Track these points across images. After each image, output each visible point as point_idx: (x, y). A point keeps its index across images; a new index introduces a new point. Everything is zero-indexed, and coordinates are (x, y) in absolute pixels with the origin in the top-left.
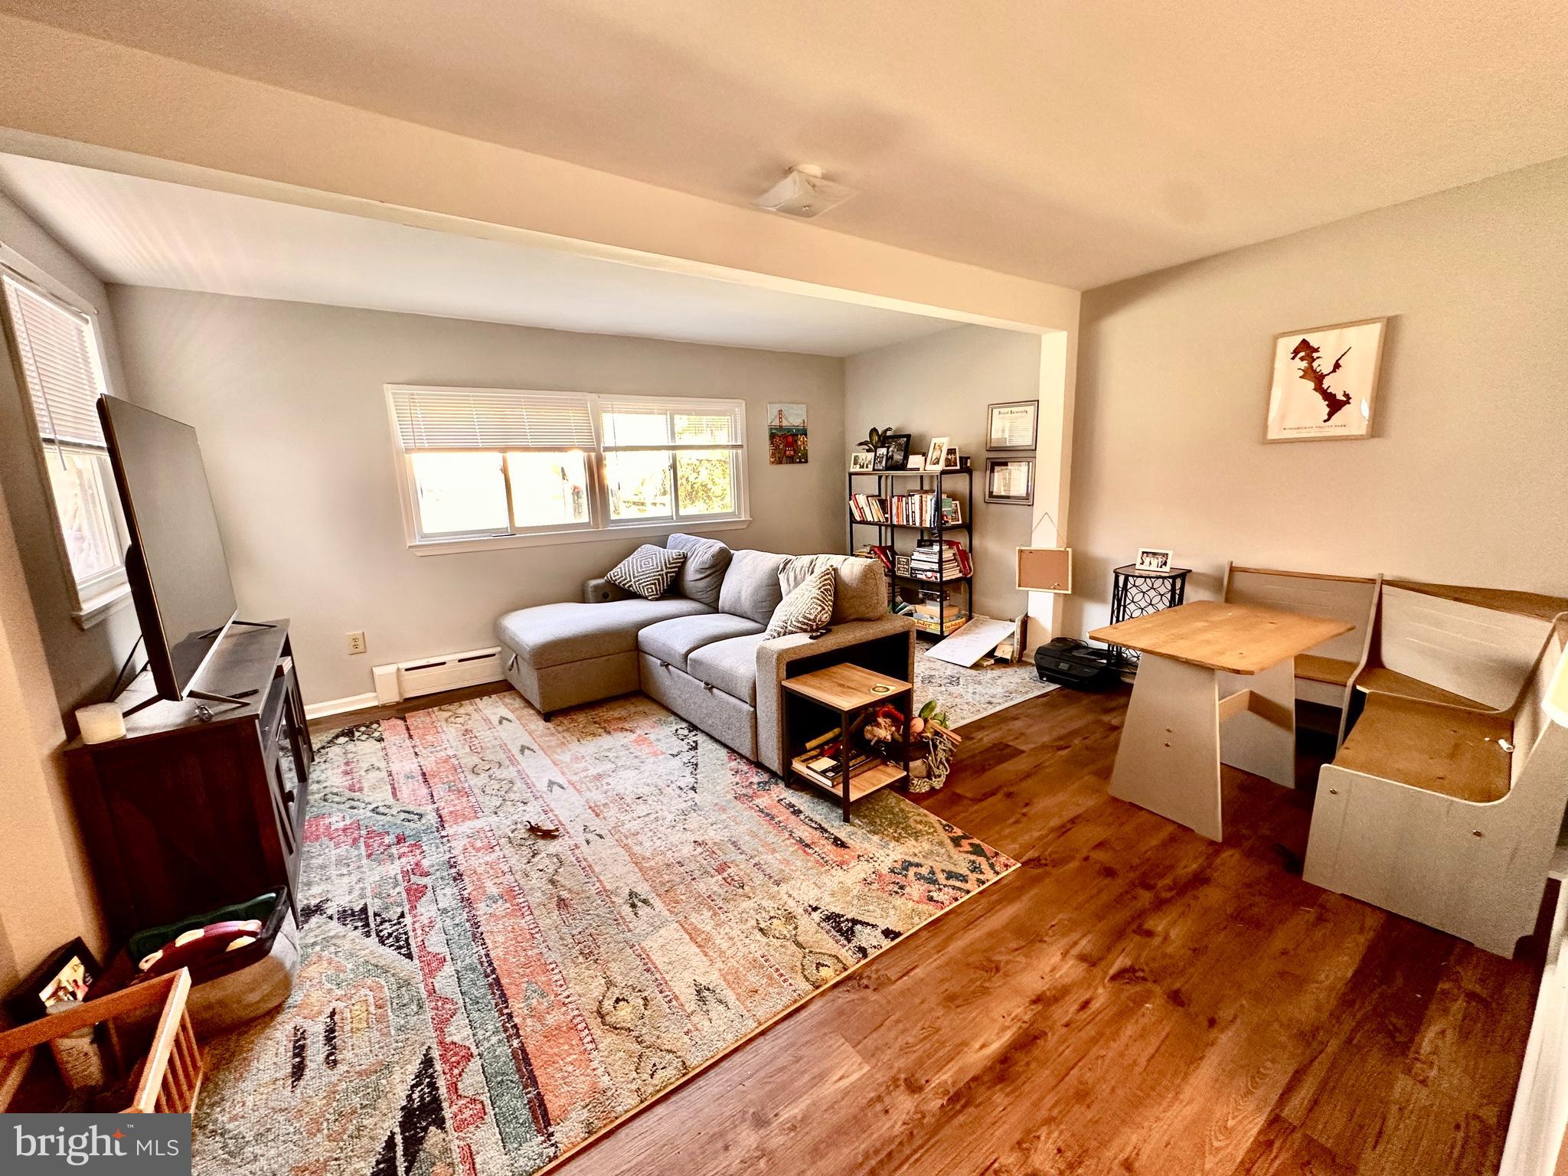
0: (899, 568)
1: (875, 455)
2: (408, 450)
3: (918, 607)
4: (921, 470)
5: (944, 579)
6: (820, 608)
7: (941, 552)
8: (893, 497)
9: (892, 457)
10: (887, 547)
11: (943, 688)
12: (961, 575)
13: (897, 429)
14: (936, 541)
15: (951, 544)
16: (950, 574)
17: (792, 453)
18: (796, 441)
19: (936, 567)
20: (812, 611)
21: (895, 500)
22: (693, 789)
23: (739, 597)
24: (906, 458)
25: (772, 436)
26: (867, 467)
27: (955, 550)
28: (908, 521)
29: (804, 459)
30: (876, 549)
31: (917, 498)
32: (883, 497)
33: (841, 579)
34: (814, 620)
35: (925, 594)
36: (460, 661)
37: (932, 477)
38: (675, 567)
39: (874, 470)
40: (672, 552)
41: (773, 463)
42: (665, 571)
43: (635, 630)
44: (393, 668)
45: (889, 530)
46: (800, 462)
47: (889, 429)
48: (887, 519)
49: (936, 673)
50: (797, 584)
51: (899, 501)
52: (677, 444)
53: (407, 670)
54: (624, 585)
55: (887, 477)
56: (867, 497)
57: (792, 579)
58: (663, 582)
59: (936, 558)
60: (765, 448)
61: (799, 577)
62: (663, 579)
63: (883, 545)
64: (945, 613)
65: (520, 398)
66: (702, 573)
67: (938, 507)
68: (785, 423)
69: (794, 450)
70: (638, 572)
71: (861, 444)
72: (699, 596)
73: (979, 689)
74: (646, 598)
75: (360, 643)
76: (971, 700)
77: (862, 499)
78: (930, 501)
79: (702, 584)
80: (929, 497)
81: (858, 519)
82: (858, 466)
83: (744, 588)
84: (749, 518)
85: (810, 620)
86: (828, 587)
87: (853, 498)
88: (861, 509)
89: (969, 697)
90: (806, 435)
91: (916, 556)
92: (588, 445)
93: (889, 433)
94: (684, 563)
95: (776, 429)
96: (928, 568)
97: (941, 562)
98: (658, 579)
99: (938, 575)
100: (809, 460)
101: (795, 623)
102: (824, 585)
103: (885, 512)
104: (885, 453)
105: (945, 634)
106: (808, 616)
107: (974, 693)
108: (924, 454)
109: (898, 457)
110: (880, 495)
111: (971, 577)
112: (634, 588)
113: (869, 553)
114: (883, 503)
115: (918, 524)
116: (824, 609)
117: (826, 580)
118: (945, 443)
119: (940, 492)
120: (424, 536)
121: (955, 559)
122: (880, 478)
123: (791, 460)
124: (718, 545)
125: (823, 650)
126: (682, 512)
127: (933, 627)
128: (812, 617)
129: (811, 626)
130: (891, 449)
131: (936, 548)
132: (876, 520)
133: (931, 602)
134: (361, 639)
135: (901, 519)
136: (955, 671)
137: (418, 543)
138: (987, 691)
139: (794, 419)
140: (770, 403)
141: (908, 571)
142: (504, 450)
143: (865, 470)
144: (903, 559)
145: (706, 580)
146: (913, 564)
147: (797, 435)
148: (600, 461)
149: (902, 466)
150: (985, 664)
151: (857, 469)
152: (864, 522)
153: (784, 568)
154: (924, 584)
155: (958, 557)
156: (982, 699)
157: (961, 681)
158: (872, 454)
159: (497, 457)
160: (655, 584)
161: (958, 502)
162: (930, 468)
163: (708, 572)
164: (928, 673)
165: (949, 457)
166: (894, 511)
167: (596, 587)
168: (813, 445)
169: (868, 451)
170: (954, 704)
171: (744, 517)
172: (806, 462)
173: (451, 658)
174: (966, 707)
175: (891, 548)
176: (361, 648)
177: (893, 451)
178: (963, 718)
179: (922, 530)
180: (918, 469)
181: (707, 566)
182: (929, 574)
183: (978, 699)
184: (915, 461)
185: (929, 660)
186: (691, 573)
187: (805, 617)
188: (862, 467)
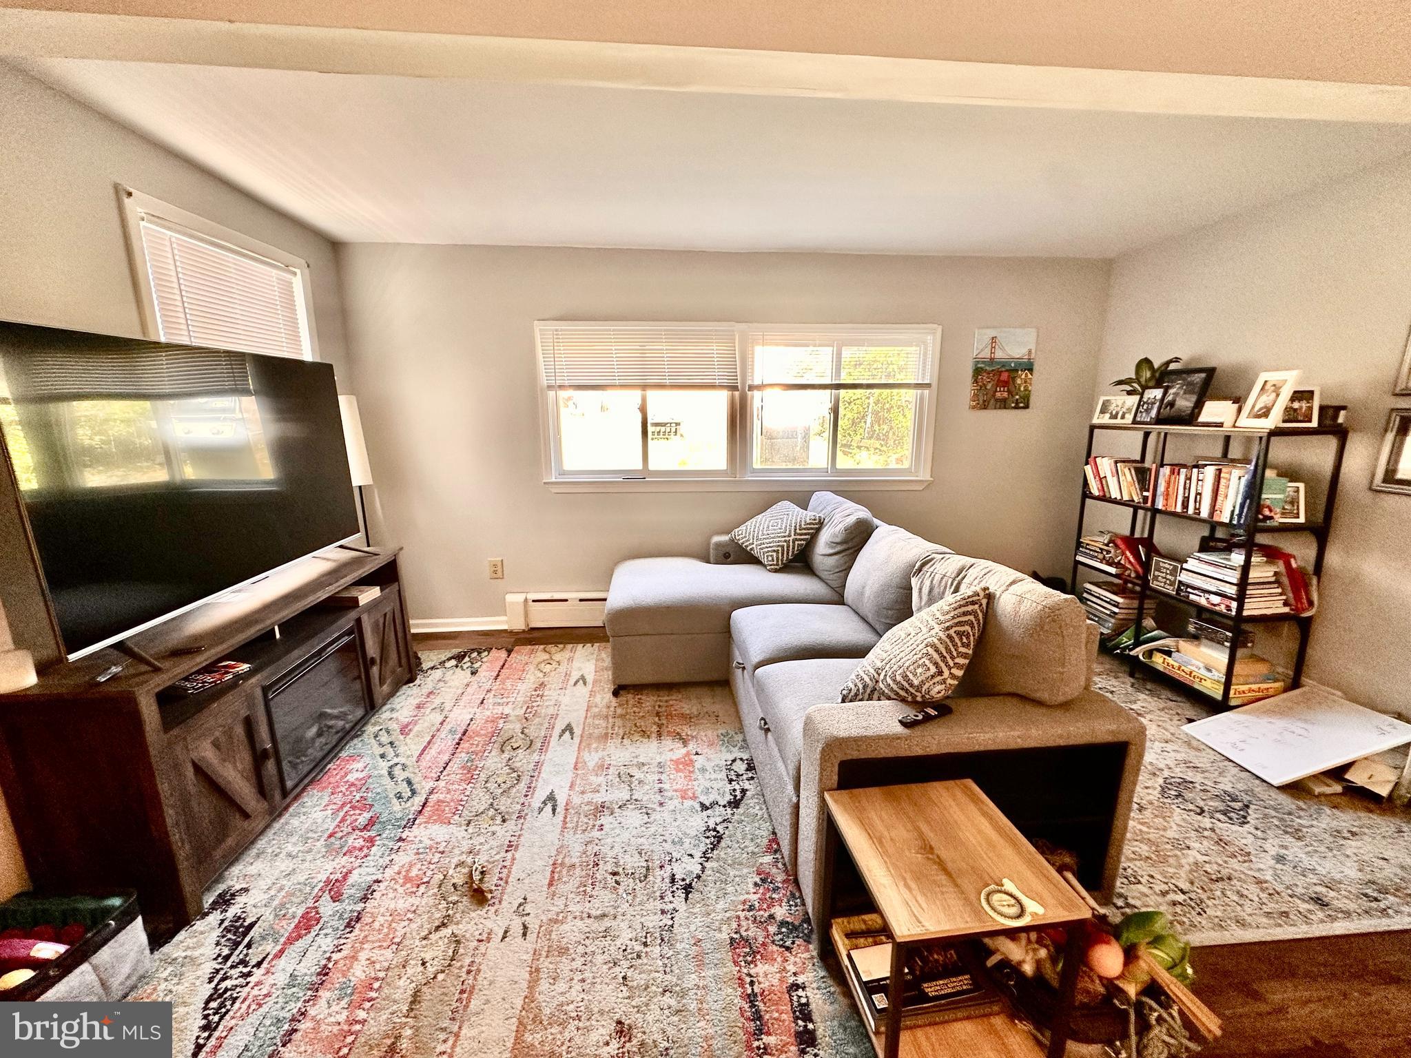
0: (1156, 578)
1: (1140, 400)
2: (550, 387)
3: (1184, 645)
4: (1227, 427)
5: (1245, 613)
6: (933, 670)
7: (1246, 568)
8: (1162, 465)
9: (1172, 404)
10: (1141, 541)
11: (1206, 822)
12: (1286, 610)
13: (1192, 359)
14: (1238, 546)
15: (1272, 554)
16: (1262, 605)
17: (1005, 395)
18: (1014, 379)
19: (1232, 591)
20: (919, 670)
21: (1166, 471)
22: (688, 889)
23: (862, 594)
24: (1199, 405)
25: (977, 372)
26: (1123, 417)
27: (1280, 567)
28: (1185, 505)
29: (1024, 403)
30: (1119, 542)
31: (1210, 472)
32: (1147, 465)
33: (995, 616)
34: (918, 689)
35: (1201, 629)
36: (581, 600)
37: (1248, 440)
38: (805, 534)
39: (1134, 422)
40: (808, 515)
41: (974, 407)
42: (793, 537)
43: (728, 608)
44: (520, 598)
45: (1149, 514)
46: (1017, 407)
47: (1177, 360)
48: (1145, 499)
49: (1198, 778)
50: (931, 601)
51: (1172, 472)
52: (842, 382)
53: (534, 601)
54: (747, 546)
55: (1159, 433)
56: (1116, 462)
57: (925, 590)
58: (788, 550)
59: (1234, 577)
60: (966, 389)
61: (936, 591)
62: (788, 547)
63: (1137, 535)
64: (1238, 668)
65: (661, 330)
66: (832, 548)
67: (1254, 490)
68: (999, 354)
69: (1009, 392)
70: (763, 534)
71: (1120, 383)
72: (824, 575)
73: (1296, 850)
74: (765, 566)
75: (499, 568)
76: (1268, 876)
77: (1105, 465)
78: (1236, 481)
79: (832, 561)
80: (1236, 473)
81: (1096, 492)
82: (1108, 415)
83: (870, 582)
84: (928, 478)
85: (912, 685)
86: (967, 628)
87: (1091, 460)
88: (1102, 480)
89: (1265, 865)
90: (1031, 370)
91: (1191, 564)
92: (731, 383)
93: (1172, 366)
94: (818, 530)
95: (983, 362)
96: (1214, 589)
97: (1243, 584)
98: (783, 547)
99: (1234, 605)
100: (1031, 405)
101: (888, 680)
102: (957, 624)
103: (1144, 488)
104: (1159, 396)
105: (1233, 703)
106: (911, 676)
107: (1280, 859)
108: (1238, 400)
109: (1185, 403)
110: (1143, 459)
111: (1310, 619)
112: (756, 553)
113: (1107, 545)
114: (1142, 475)
115: (1204, 514)
116: (940, 673)
117: (965, 614)
118: (1291, 381)
119: (1263, 465)
120: (563, 473)
121: (1277, 582)
122: (1147, 435)
123: (1003, 404)
124: (862, 513)
125: (918, 751)
126: (840, 465)
127: (1208, 684)
128: (916, 682)
129: (914, 697)
130: (1172, 391)
131: (1238, 558)
132: (1126, 498)
133: (1209, 643)
134: (499, 564)
135: (1171, 501)
136: (1241, 786)
137: (554, 480)
138: (1313, 862)
139: (1014, 348)
140: (979, 328)
141: (1172, 584)
142: (644, 387)
143: (1118, 421)
144: (1167, 564)
145: (836, 557)
146: (1184, 577)
147: (1017, 371)
148: (743, 399)
149: (1190, 418)
150: (1318, 790)
151: (1106, 419)
152: (1104, 498)
153: (920, 570)
154: (1202, 612)
155: (1285, 580)
156: (1301, 881)
157: (1253, 816)
158: (1136, 398)
159: (636, 395)
160: (777, 552)
161: (1301, 486)
162: (1245, 422)
163: (839, 548)
164: (1178, 772)
165: (1296, 405)
166: (1161, 488)
167: (718, 545)
168: (1040, 386)
169: (1129, 393)
170: (1225, 872)
171: (925, 475)
172: (1027, 407)
173: (573, 595)
174: (1253, 891)
175: (1148, 543)
176: (499, 574)
177: (1176, 394)
178: (1241, 923)
179: (1214, 525)
180: (1221, 425)
181: (838, 540)
182: (1215, 599)
183: (1287, 880)
184: (1215, 411)
185: (1188, 744)
186: (822, 546)
187: (905, 677)
188: (1115, 417)
